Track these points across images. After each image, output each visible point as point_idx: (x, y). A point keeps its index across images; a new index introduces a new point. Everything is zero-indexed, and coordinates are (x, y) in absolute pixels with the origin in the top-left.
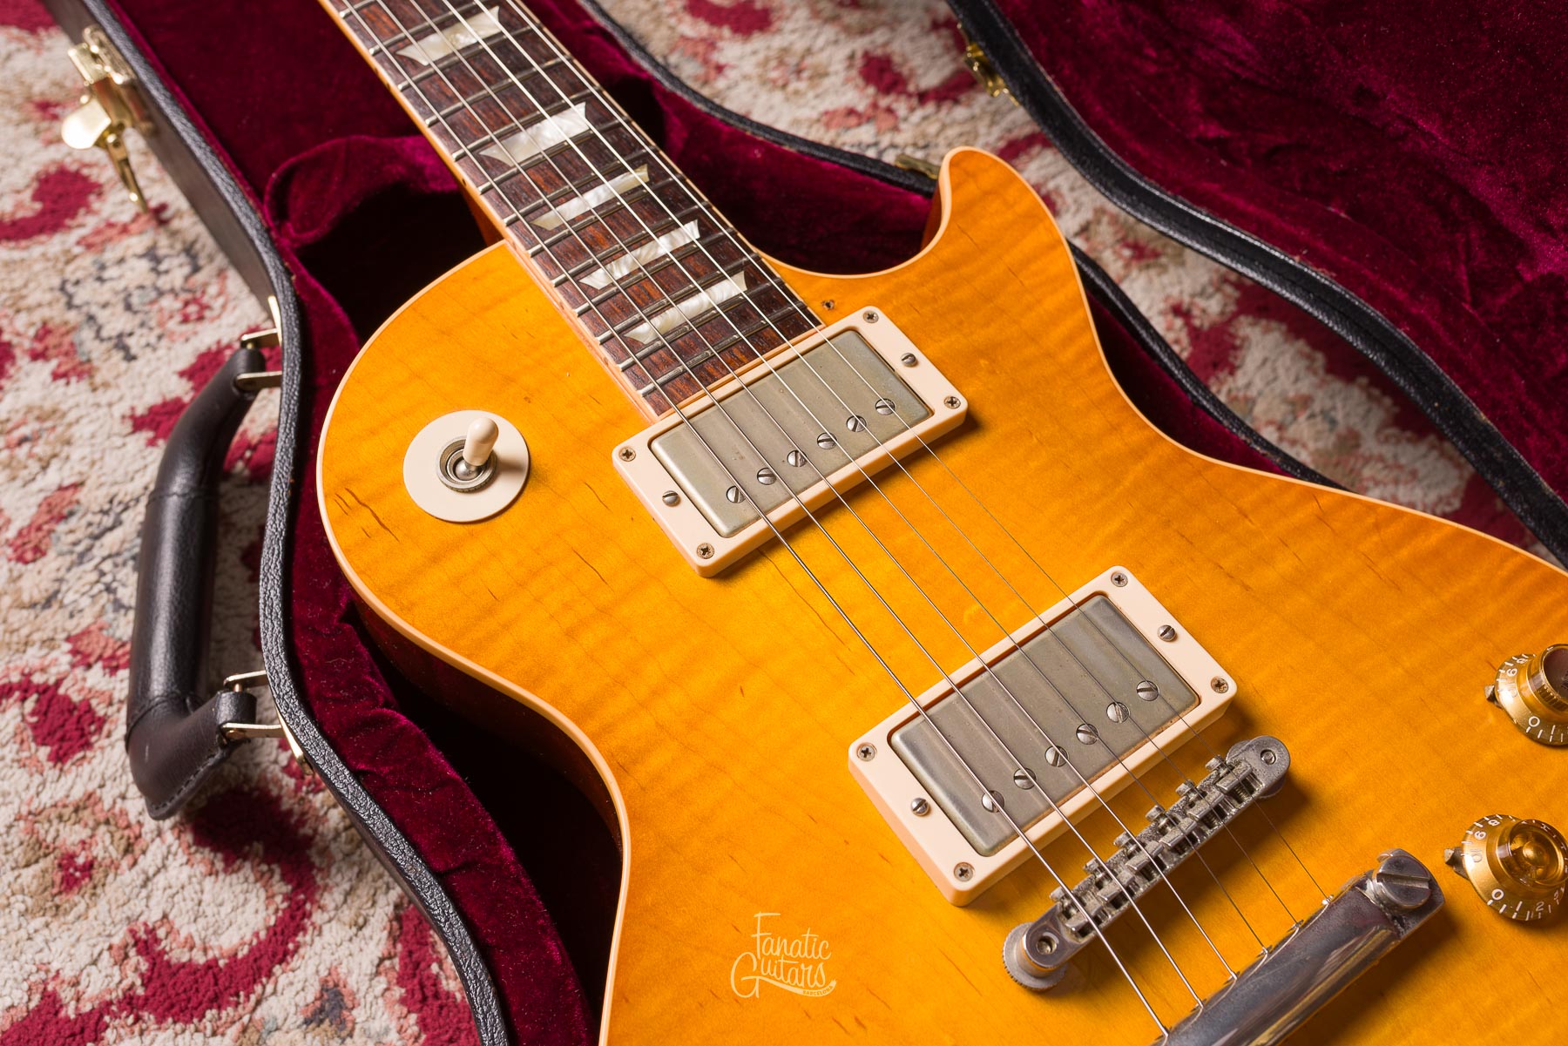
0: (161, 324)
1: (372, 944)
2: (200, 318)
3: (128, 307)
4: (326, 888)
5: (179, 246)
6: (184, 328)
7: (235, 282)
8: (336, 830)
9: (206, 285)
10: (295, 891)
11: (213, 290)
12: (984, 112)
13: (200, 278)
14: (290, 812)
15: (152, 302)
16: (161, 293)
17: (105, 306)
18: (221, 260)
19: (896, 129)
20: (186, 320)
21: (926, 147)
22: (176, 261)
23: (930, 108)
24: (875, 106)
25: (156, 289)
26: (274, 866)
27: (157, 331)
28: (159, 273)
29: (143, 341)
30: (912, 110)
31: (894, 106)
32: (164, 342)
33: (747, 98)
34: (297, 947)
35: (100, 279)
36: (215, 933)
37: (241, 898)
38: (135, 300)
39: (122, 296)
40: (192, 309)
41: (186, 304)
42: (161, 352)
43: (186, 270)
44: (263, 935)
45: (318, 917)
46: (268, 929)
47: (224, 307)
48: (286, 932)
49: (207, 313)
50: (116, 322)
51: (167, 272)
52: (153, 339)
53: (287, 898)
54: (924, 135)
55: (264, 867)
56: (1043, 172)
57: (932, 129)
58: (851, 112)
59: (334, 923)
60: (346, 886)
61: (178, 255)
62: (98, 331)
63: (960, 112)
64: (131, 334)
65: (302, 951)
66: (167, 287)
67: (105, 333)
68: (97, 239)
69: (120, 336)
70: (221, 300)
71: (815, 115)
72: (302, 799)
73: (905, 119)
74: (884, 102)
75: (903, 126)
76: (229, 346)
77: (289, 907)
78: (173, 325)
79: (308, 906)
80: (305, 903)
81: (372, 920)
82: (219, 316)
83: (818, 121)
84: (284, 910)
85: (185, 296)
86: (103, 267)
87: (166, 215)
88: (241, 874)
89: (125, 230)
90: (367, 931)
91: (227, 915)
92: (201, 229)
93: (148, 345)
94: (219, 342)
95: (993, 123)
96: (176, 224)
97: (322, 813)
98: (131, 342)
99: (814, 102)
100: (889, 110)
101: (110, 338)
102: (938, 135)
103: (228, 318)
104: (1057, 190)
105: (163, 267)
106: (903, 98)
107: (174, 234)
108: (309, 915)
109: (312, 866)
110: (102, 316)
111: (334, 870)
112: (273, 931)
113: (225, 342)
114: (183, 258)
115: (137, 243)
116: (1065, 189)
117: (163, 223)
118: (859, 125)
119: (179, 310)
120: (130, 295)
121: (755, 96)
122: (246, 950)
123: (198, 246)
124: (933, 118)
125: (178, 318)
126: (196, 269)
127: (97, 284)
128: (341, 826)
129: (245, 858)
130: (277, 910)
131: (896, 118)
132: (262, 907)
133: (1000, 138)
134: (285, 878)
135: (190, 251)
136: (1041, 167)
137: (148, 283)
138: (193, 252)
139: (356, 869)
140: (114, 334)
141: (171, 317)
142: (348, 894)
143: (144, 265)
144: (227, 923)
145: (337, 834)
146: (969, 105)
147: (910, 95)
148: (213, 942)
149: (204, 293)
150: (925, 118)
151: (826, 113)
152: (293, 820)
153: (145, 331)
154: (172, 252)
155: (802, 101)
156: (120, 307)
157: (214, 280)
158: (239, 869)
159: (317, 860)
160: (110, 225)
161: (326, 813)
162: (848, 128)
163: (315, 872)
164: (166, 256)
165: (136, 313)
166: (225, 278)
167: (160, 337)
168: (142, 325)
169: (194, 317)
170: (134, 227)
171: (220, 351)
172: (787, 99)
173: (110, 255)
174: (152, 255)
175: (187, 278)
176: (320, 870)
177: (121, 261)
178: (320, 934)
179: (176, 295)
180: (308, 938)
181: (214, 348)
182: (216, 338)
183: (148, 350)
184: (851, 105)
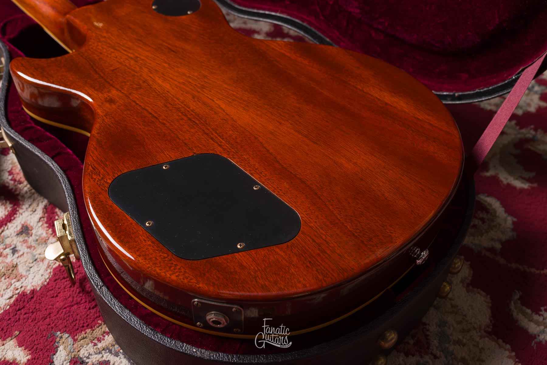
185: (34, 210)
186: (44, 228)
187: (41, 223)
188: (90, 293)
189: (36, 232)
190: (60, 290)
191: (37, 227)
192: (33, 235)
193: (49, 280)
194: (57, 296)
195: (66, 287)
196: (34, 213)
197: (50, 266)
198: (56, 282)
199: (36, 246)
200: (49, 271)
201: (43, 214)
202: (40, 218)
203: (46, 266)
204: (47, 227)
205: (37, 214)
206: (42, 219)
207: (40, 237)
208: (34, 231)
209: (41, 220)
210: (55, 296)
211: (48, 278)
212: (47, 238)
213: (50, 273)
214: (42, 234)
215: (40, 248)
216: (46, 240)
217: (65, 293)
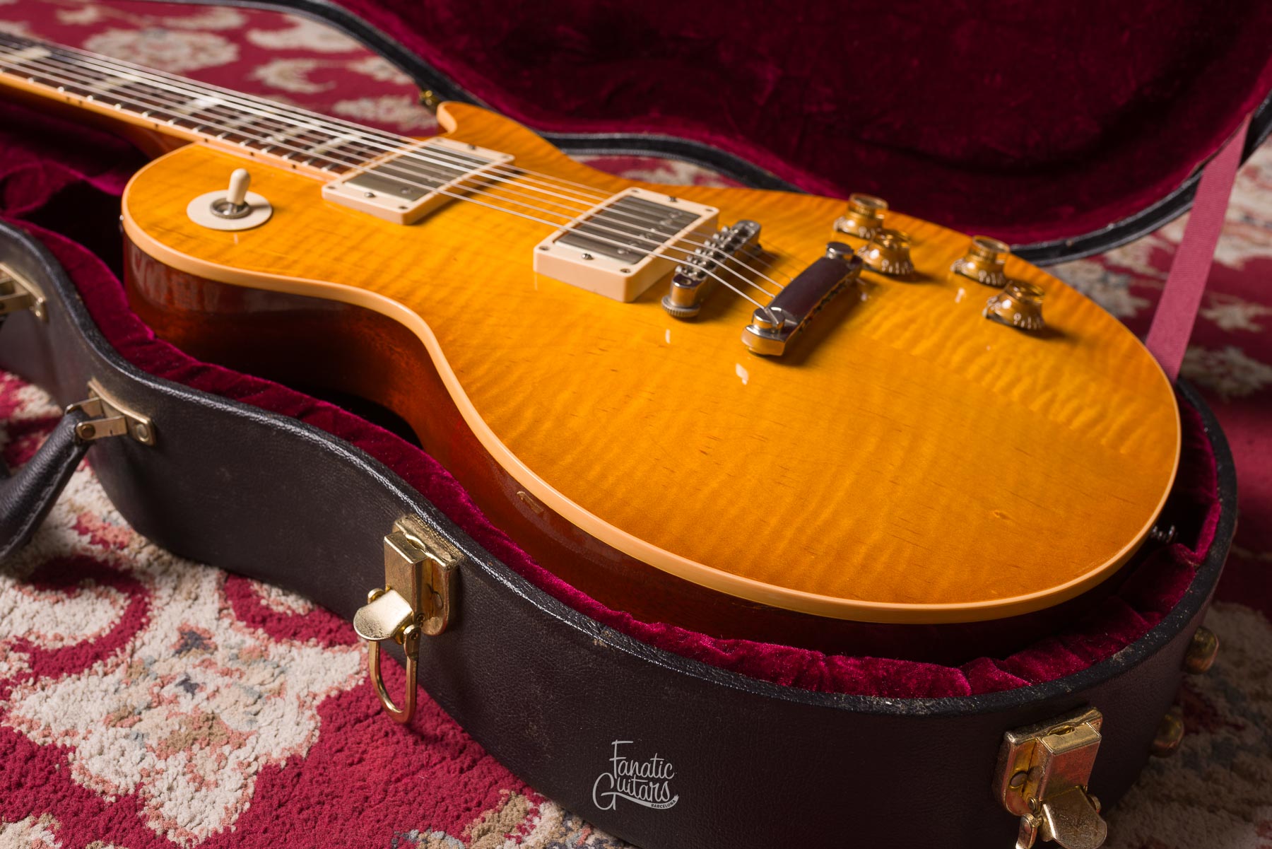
1: (209, 606)
4: (155, 589)
8: (148, 560)
10: (132, 595)
14: (106, 561)
26: (109, 588)
34: (149, 621)
36: (78, 628)
37: (90, 609)
44: (117, 621)
45: (157, 603)
46: (121, 618)
48: (136, 614)
53: (126, 599)
55: (101, 588)
59: (172, 603)
60: (173, 585)
65: (154, 621)
72: (113, 552)
77: (132, 603)
79: (147, 600)
80: (143, 599)
81: (201, 594)
84: (128, 606)
88: (84, 597)
90: (201, 600)
91: (82, 620)
97: (132, 557)
108: (150, 604)
109: (139, 582)
111: (157, 580)
112: (124, 619)
122: (108, 631)
128: (151, 558)
129: (83, 588)
130: (122, 608)
132: (109, 608)
134: (120, 590)
139: (174, 577)
142: (175, 589)
144: (84, 623)
145: (150, 564)
148: (78, 633)
152: (111, 564)
158: (80, 595)
159: (141, 578)
161: (135, 557)
163: (142, 584)
176: (145, 582)
178: (163, 610)
180: (156, 612)
185: (193, 596)
186: (239, 630)
187: (226, 622)
188: (442, 739)
189: (225, 641)
190: (362, 745)
191: (221, 631)
192: (220, 649)
193: (321, 731)
194: (361, 760)
195: (376, 738)
196: (197, 602)
197: (305, 702)
198: (342, 732)
199: (243, 668)
200: (308, 713)
201: (222, 600)
202: (220, 611)
203: (296, 704)
204: (248, 626)
205: (205, 603)
206: (225, 612)
207: (240, 649)
208: (218, 639)
209: (222, 615)
210: (356, 760)
211: (315, 728)
212: (263, 648)
213: (313, 717)
214: (243, 642)
215: (255, 671)
216: (261, 652)
217: (379, 750)
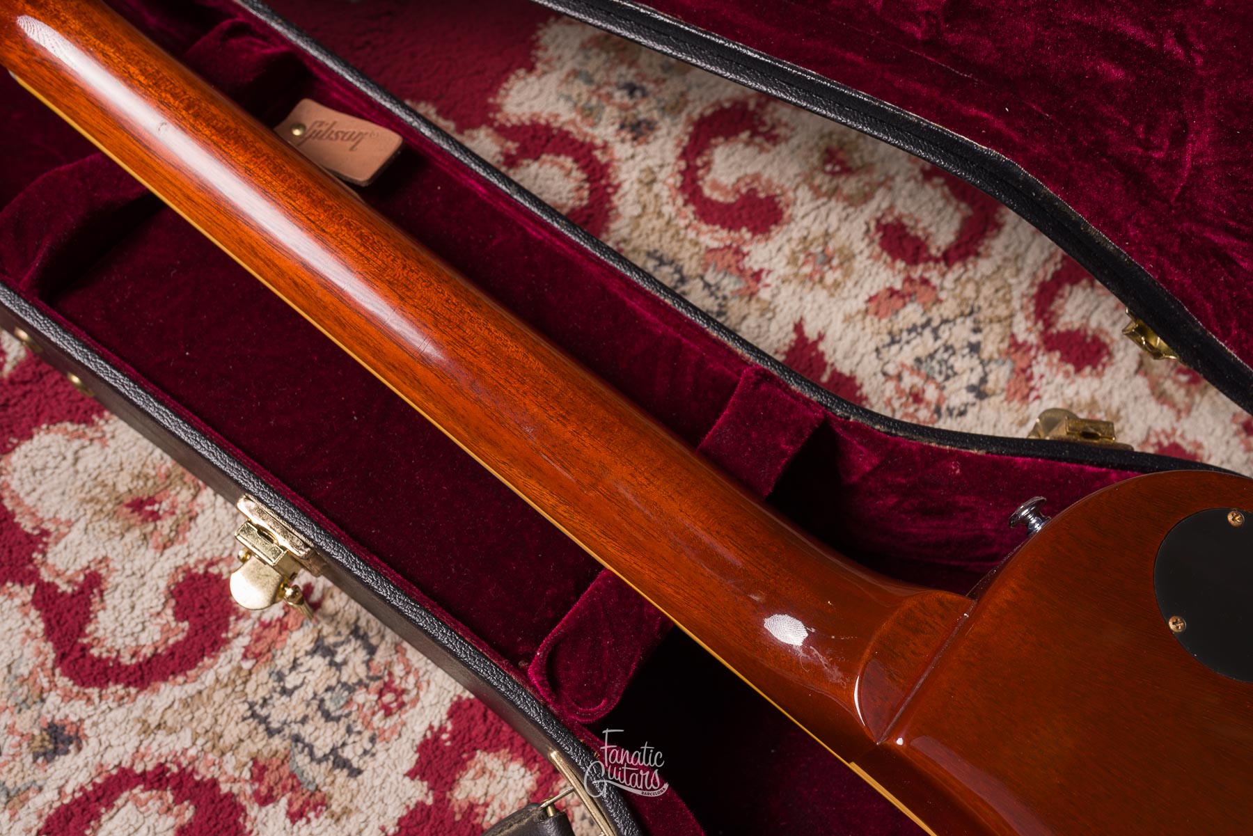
0: (367, 725)
2: (402, 705)
3: (327, 716)
5: (345, 631)
6: (391, 722)
7: (415, 657)
9: (389, 665)
11: (398, 670)
12: (1005, 260)
13: (380, 657)
15: (349, 702)
16: (351, 689)
17: (304, 720)
18: (390, 636)
19: (938, 301)
20: (388, 713)
21: (971, 313)
22: (349, 648)
23: (957, 269)
24: (909, 280)
25: (345, 685)
27: (367, 734)
28: (338, 667)
29: (360, 751)
30: (943, 275)
31: (927, 275)
32: (379, 746)
33: (795, 304)
35: (284, 692)
38: (329, 705)
39: (315, 704)
40: (388, 697)
41: (381, 694)
42: (381, 756)
43: (362, 655)
47: (418, 686)
49: (405, 698)
50: (324, 737)
51: (345, 662)
52: (368, 746)
54: (964, 301)
56: (1080, 313)
57: (970, 291)
58: (892, 292)
61: (348, 641)
62: (311, 754)
63: (985, 266)
64: (344, 744)
66: (354, 680)
67: (319, 754)
68: (261, 647)
69: (334, 750)
70: (411, 679)
71: (860, 303)
73: (942, 289)
74: (917, 272)
75: (943, 295)
76: (442, 729)
78: (377, 721)
82: (417, 699)
83: (867, 311)
85: (375, 685)
86: (281, 677)
87: (316, 596)
89: (283, 626)
92: (355, 606)
93: (365, 752)
94: (431, 727)
95: (1019, 271)
96: (329, 605)
98: (347, 753)
99: (854, 292)
100: (925, 282)
101: (326, 757)
102: (977, 298)
103: (427, 698)
104: (1100, 329)
105: (339, 659)
106: (931, 264)
107: (332, 618)
110: (307, 731)
113: (436, 724)
114: (354, 643)
115: (301, 639)
116: (1106, 325)
117: (316, 606)
118: (904, 305)
119: (377, 701)
120: (322, 701)
121: (801, 299)
123: (362, 623)
124: (964, 278)
125: (382, 712)
126: (372, 650)
127: (284, 699)
131: (934, 288)
133: (1032, 285)
135: (356, 632)
136: (1079, 307)
137: (333, 682)
138: (361, 632)
140: (327, 750)
141: (374, 714)
143: (319, 662)
146: (988, 256)
147: (937, 261)
149: (390, 674)
150: (957, 280)
151: (871, 299)
153: (353, 738)
154: (342, 639)
155: (845, 294)
156: (319, 719)
157: (395, 658)
160: (266, 626)
162: (897, 312)
164: (336, 645)
165: (338, 719)
166: (404, 654)
167: (373, 740)
168: (349, 730)
169: (394, 705)
170: (291, 620)
171: (436, 738)
172: (832, 295)
173: (282, 662)
174: (321, 648)
175: (368, 663)
177: (295, 665)
179: (367, 686)
181: (429, 735)
182: (426, 725)
183: (367, 758)
184: (888, 285)
